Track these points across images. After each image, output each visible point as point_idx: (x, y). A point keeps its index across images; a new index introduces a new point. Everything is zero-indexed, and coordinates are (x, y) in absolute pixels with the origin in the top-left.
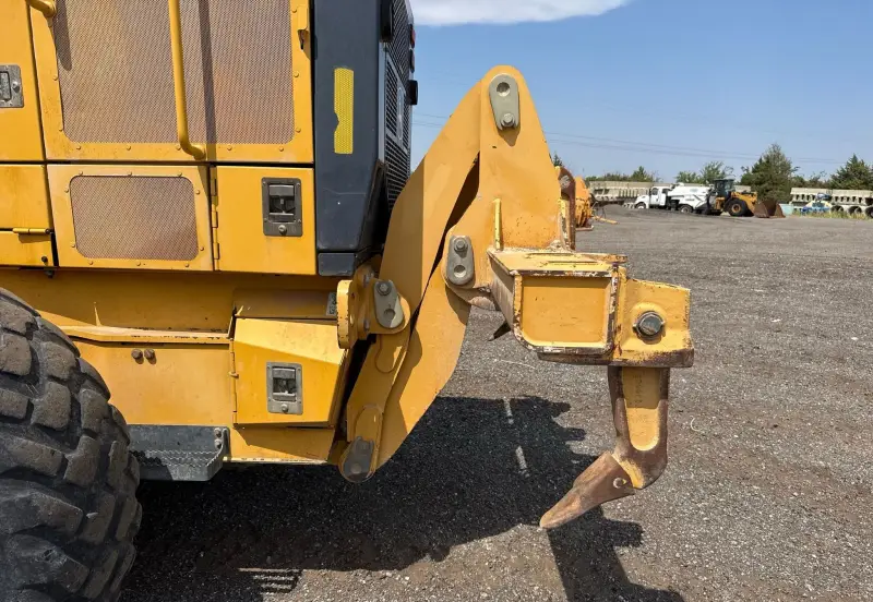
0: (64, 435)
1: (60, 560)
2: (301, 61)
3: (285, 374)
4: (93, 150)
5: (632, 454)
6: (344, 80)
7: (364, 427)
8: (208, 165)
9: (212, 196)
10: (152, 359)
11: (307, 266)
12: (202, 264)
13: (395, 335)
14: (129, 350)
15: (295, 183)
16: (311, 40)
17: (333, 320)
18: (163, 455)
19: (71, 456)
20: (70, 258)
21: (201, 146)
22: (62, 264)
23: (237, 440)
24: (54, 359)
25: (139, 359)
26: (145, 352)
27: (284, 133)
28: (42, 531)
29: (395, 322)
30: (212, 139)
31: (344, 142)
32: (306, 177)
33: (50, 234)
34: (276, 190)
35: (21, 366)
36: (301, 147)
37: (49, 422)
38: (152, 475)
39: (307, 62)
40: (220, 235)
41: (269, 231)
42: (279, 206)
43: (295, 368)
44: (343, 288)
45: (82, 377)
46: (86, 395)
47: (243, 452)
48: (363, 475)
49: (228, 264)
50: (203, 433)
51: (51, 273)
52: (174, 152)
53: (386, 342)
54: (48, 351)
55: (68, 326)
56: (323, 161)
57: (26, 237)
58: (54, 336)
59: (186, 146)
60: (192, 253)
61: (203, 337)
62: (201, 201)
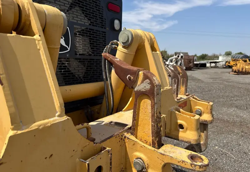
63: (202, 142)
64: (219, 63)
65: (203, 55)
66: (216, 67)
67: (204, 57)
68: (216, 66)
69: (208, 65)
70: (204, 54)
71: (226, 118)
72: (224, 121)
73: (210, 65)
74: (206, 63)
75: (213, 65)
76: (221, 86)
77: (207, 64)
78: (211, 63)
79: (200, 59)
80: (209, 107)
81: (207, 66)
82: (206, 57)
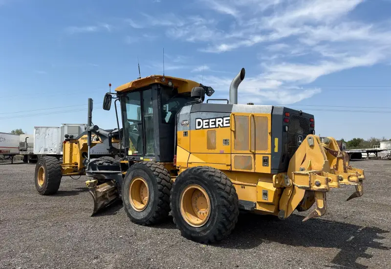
0: (229, 193)
1: (226, 211)
2: (269, 137)
3: (265, 192)
4: (238, 152)
5: (318, 209)
6: (276, 140)
7: (283, 207)
8: (254, 154)
9: (255, 159)
10: (244, 188)
11: (269, 172)
12: (252, 171)
13: (289, 187)
14: (241, 186)
15: (268, 157)
16: (271, 134)
17: (272, 183)
18: (244, 206)
19: (229, 197)
20: (233, 169)
21: (253, 151)
22: (232, 170)
23: (257, 205)
24: (229, 183)
25: (242, 187)
26: (243, 186)
27: (266, 149)
28: (225, 206)
29: (288, 185)
30: (255, 150)
31: (276, 150)
32: (270, 156)
33: (231, 165)
34: (265, 158)
35: (225, 183)
36: (269, 151)
37: (227, 191)
38: (242, 208)
39: (270, 137)
40: (256, 166)
41: (263, 165)
42: (265, 161)
43: (267, 191)
44: (274, 176)
45: (232, 187)
46: (232, 189)
47: (258, 208)
48: (282, 218)
49: (256, 171)
50: (252, 203)
51: (230, 172)
52: (249, 152)
53: (287, 189)
54: (228, 182)
55: (233, 181)
56: (273, 153)
57: (227, 165)
58: (229, 180)
59: (250, 151)
60: (251, 169)
61: (252, 184)
62: (253, 160)
63: (360, 191)
64: (382, 152)
65: (355, 139)
66: (377, 158)
67: (356, 143)
68: (377, 156)
69: (364, 155)
70: (357, 139)
71: (384, 203)
72: (383, 205)
73: (368, 155)
74: (361, 151)
75: (372, 154)
76: (383, 180)
77: (362, 154)
78: (368, 152)
79: (351, 146)
80: (362, 172)
81: (363, 157)
82: (360, 144)
